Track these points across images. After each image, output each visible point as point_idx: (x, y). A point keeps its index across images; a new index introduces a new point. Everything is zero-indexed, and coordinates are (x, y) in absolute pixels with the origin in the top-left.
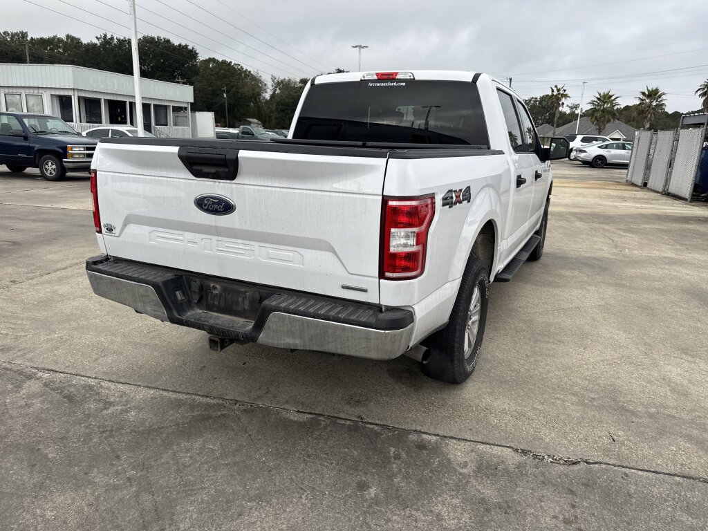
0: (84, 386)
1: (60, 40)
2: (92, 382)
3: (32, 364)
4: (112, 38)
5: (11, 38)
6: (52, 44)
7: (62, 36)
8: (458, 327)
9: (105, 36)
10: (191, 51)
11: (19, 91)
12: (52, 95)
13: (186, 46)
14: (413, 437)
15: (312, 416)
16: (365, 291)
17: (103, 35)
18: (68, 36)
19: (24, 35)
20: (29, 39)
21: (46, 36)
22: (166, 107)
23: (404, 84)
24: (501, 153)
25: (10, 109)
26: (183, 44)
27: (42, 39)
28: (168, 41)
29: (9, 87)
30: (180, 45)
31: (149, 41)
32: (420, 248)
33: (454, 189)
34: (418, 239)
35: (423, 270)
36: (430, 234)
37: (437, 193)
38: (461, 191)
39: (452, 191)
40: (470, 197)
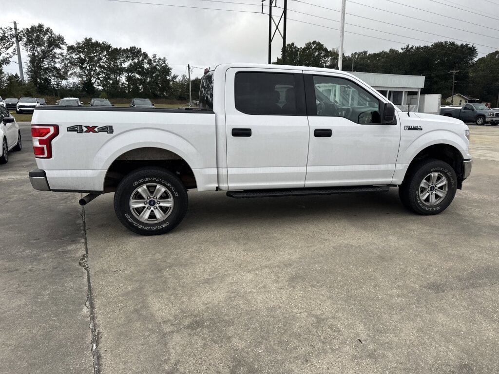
1: (386, 53)
4: (412, 48)
6: (380, 56)
7: (387, 50)
9: (408, 46)
17: (406, 46)
18: (391, 50)
19: (365, 53)
20: (367, 55)
21: (377, 52)
27: (375, 54)
31: (438, 46)
32: (45, 146)
33: (84, 125)
34: (41, 142)
35: (50, 156)
36: (53, 142)
37: (61, 125)
38: (96, 127)
39: (81, 126)
40: (113, 131)
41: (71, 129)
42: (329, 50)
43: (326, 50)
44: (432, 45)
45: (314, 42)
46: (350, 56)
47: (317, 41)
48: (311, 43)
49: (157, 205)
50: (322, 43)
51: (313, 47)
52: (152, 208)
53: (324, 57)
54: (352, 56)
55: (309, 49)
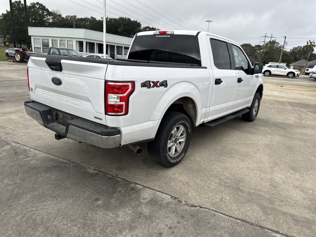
0: (24, 150)
1: (88, 19)
2: (27, 148)
3: (12, 140)
5: (70, 18)
6: (85, 20)
7: (89, 17)
8: (162, 142)
10: (138, 23)
11: (65, 39)
12: (76, 41)
13: (137, 21)
14: (132, 185)
15: (98, 172)
16: (101, 119)
18: (91, 17)
19: (75, 17)
20: (77, 18)
21: (83, 17)
22: (122, 47)
23: (169, 36)
24: (206, 68)
25: (61, 46)
26: (135, 20)
27: (81, 18)
28: (129, 19)
29: (61, 37)
30: (134, 21)
31: (122, 19)
32: (124, 103)
33: (151, 80)
34: (121, 99)
35: (126, 113)
36: (131, 98)
37: (136, 81)
38: (159, 82)
39: (150, 81)
40: (167, 85)
41: (144, 85)
42: (50, 11)
43: (47, 10)
44: (118, 18)
45: (38, 3)
46: (65, 18)
47: (40, 3)
48: (35, 4)
49: (178, 142)
50: (44, 5)
51: (37, 7)
52: (175, 145)
53: (46, 15)
54: (66, 18)
55: (34, 8)
